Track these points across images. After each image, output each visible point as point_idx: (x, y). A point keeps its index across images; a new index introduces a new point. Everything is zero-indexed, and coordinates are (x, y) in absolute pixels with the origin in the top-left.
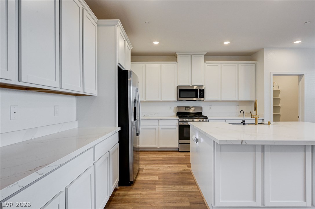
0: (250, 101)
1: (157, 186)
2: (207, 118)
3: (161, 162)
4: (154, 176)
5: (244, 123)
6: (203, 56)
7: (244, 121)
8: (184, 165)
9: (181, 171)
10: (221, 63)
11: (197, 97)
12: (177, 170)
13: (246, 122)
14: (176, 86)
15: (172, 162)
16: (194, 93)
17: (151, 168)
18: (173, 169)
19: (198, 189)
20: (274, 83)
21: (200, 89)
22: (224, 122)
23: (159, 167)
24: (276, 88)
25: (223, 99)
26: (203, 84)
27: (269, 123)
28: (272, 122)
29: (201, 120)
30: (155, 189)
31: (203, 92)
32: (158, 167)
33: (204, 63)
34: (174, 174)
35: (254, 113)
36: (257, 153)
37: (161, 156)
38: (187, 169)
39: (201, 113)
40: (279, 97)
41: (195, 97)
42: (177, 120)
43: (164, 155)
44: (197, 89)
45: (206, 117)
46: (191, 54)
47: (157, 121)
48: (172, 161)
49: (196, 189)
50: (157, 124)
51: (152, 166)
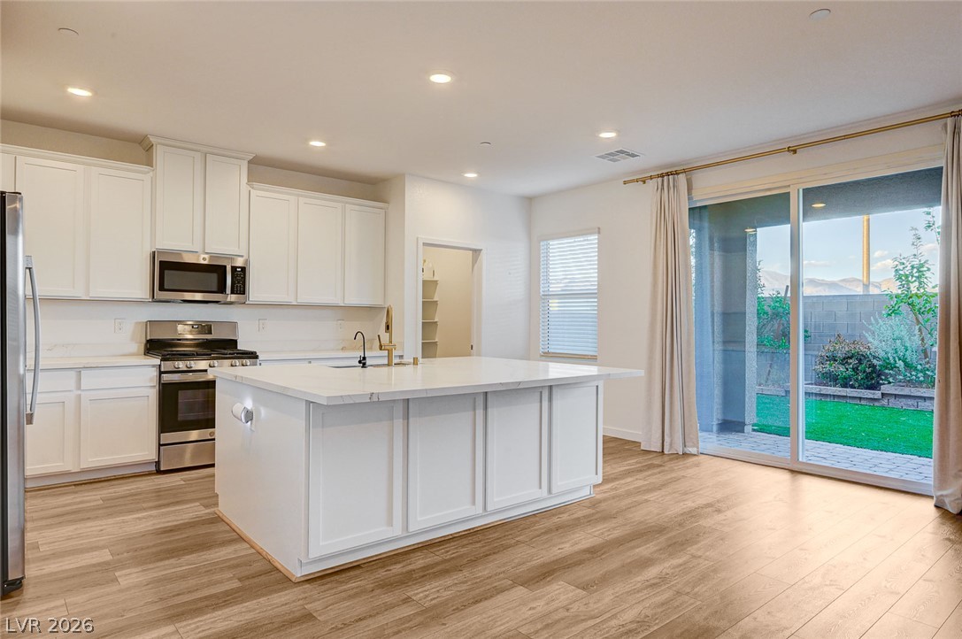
0: (371, 310)
1: (117, 574)
2: (257, 357)
3: (100, 511)
4: (94, 553)
5: (364, 364)
6: (246, 163)
7: (364, 358)
8: (192, 505)
9: (186, 521)
10: (298, 195)
11: (222, 289)
12: (173, 521)
13: (368, 362)
14: (148, 251)
15: (145, 505)
16: (214, 277)
17: (70, 534)
18: (154, 521)
19: (252, 547)
20: (425, 261)
21: (232, 267)
22: (306, 364)
23: (101, 526)
24: (428, 277)
25: (303, 299)
26: (244, 253)
27: (415, 362)
28: (420, 360)
29: (237, 362)
30: (115, 580)
31: (244, 278)
32: (101, 528)
33: (245, 187)
34: (165, 532)
35: (385, 338)
36: (395, 421)
37: (94, 496)
38: (203, 512)
39: (234, 343)
40: (435, 300)
41: (215, 289)
42: (154, 366)
43: (105, 492)
44: (225, 267)
45: (253, 356)
46: (206, 152)
47: (73, 374)
48: (144, 502)
49: (246, 549)
50: (72, 384)
51: (71, 528)
